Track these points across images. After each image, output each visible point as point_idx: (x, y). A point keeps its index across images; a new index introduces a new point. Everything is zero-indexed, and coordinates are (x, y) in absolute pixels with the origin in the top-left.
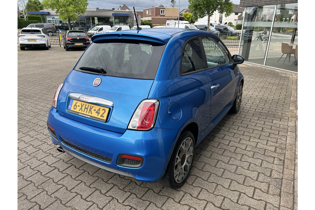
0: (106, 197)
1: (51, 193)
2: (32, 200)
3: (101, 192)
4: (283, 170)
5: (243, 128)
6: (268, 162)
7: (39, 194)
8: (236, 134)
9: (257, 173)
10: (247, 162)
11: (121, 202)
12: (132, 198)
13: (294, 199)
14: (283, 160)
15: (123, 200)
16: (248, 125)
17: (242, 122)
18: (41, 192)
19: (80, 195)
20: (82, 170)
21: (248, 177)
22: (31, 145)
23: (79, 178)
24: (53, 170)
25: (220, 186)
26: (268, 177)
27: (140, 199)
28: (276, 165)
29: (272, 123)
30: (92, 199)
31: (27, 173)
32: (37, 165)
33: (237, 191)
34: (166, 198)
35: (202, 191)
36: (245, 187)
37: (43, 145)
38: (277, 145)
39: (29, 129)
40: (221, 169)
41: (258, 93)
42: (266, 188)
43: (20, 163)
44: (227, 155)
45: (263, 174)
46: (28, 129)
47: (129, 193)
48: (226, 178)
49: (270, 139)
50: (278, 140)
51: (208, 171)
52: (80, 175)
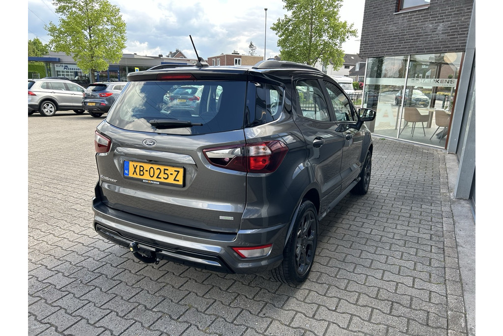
0: (229, 294)
1: (154, 292)
2: (131, 301)
3: (220, 289)
5: (385, 215)
6: (424, 250)
8: (378, 222)
9: (414, 262)
10: (399, 251)
11: (251, 298)
12: (263, 293)
13: (462, 287)
14: (442, 248)
15: (253, 296)
16: (390, 211)
18: (139, 291)
19: (194, 292)
21: (403, 266)
22: (100, 240)
23: (185, 275)
24: (145, 267)
25: (371, 277)
26: (428, 266)
27: (275, 293)
28: (435, 253)
29: (421, 208)
31: (109, 271)
32: (120, 263)
33: (393, 281)
35: (350, 282)
36: (402, 277)
40: (368, 260)
42: (428, 277)
44: (371, 245)
45: (421, 263)
48: (377, 269)
49: (422, 226)
51: (352, 263)
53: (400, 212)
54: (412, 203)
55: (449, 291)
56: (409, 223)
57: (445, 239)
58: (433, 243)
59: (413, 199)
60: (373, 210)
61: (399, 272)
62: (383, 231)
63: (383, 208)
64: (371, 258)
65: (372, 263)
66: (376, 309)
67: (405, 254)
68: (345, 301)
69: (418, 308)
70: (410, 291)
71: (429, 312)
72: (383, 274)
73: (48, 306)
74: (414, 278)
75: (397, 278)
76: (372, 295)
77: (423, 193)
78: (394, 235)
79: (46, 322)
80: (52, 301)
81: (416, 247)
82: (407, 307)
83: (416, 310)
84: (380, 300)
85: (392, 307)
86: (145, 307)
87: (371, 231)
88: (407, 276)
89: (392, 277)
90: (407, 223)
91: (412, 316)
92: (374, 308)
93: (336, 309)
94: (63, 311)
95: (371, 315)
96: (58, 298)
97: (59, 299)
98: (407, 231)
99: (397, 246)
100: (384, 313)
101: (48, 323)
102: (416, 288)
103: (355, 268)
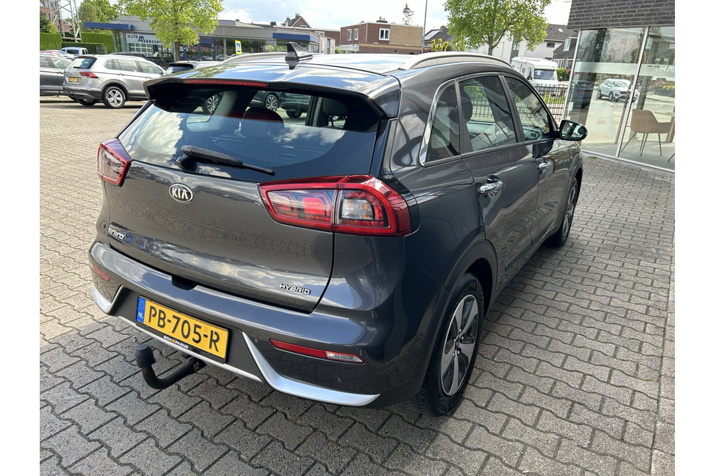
4: (664, 343)
5: (580, 272)
8: (567, 282)
9: (615, 346)
10: (594, 328)
14: (663, 328)
16: (589, 268)
17: (576, 262)
21: (597, 351)
25: (546, 363)
26: (636, 352)
28: (650, 334)
29: (639, 265)
33: (578, 372)
35: (513, 369)
36: (593, 366)
40: (544, 337)
41: (605, 211)
42: (633, 370)
44: (553, 315)
45: (626, 348)
48: (556, 352)
49: (636, 293)
53: (605, 269)
54: (625, 257)
55: (663, 393)
56: (615, 288)
57: (669, 314)
58: (649, 319)
59: (628, 251)
60: (563, 264)
61: (590, 359)
62: (574, 296)
63: (579, 262)
64: (549, 335)
65: (549, 343)
66: (547, 410)
67: (602, 333)
68: (501, 396)
69: (612, 414)
70: (602, 388)
71: (627, 421)
72: (565, 360)
73: (89, 370)
74: (612, 369)
75: (585, 367)
76: (543, 389)
77: (645, 243)
78: (590, 303)
79: (84, 391)
80: (95, 364)
81: (622, 324)
82: (595, 412)
83: (608, 416)
84: (554, 397)
85: (571, 409)
86: (218, 381)
87: (556, 295)
88: (601, 365)
89: (578, 365)
90: (612, 287)
91: (601, 424)
92: (543, 409)
93: (486, 406)
94: (107, 378)
95: (538, 418)
96: (104, 360)
97: (104, 362)
98: (611, 298)
99: (592, 320)
100: (558, 417)
101: (87, 393)
102: (612, 385)
103: (523, 348)
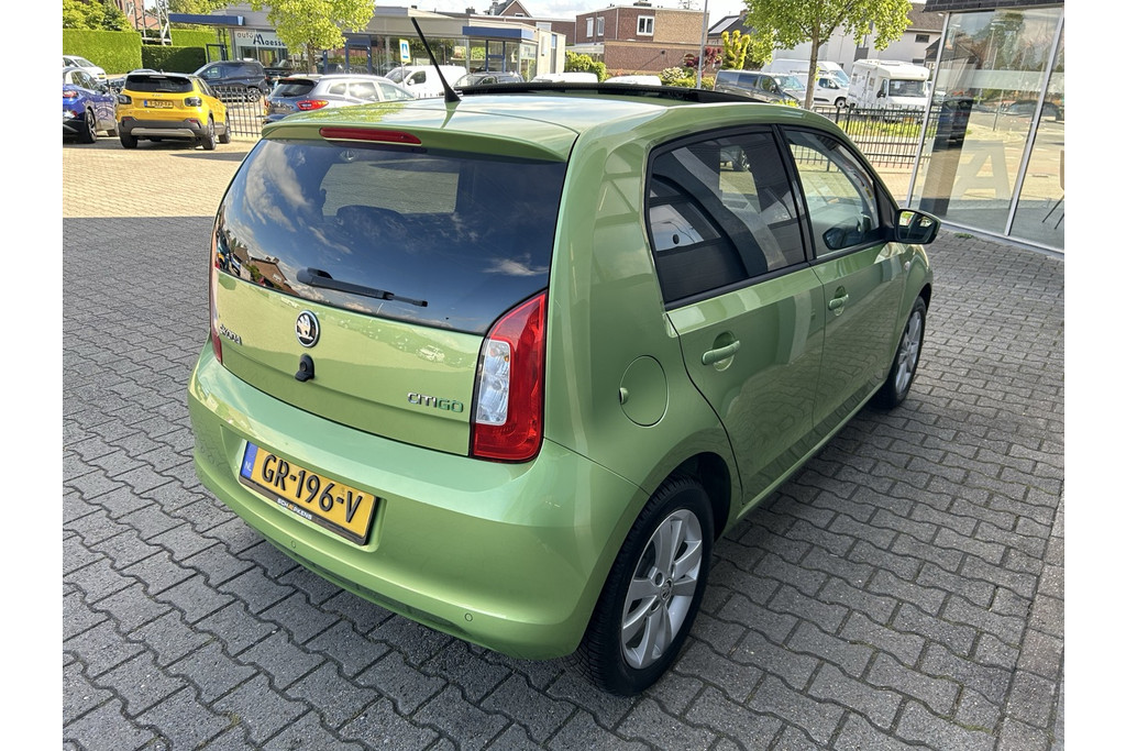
0: (354, 691)
1: (169, 662)
2: (101, 682)
3: (339, 671)
4: (1024, 634)
5: (891, 469)
6: (967, 599)
7: (129, 660)
8: (862, 489)
9: (923, 640)
10: (891, 596)
11: (406, 711)
12: (448, 699)
14: (1028, 599)
15: (416, 705)
16: (911, 459)
17: (889, 447)
18: (135, 653)
19: (267, 674)
20: (286, 585)
21: (884, 652)
22: (127, 484)
23: (273, 614)
24: (186, 579)
25: (776, 680)
26: (964, 658)
27: (477, 704)
28: (1000, 614)
29: (1007, 454)
30: (307, 693)
31: (98, 581)
32: (135, 559)
33: (836, 703)
34: (570, 709)
35: (707, 691)
36: (870, 689)
37: (165, 487)
38: (1015, 539)
39: (127, 429)
40: (787, 617)
41: (967, 339)
42: (948, 700)
43: (81, 548)
44: (816, 566)
45: (945, 646)
46: (122, 430)
47: (441, 682)
48: (802, 653)
49: (990, 516)
50: (1021, 521)
51: (736, 623)
52: (276, 603)
54: (985, 437)
56: (952, 504)
57: (1048, 568)
59: (992, 424)
64: (798, 611)
67: (906, 610)
72: (816, 672)
74: (906, 700)
75: (851, 694)
77: (1027, 407)
78: (895, 539)
88: (886, 688)
89: (838, 688)
99: (891, 578)
103: (740, 641)
